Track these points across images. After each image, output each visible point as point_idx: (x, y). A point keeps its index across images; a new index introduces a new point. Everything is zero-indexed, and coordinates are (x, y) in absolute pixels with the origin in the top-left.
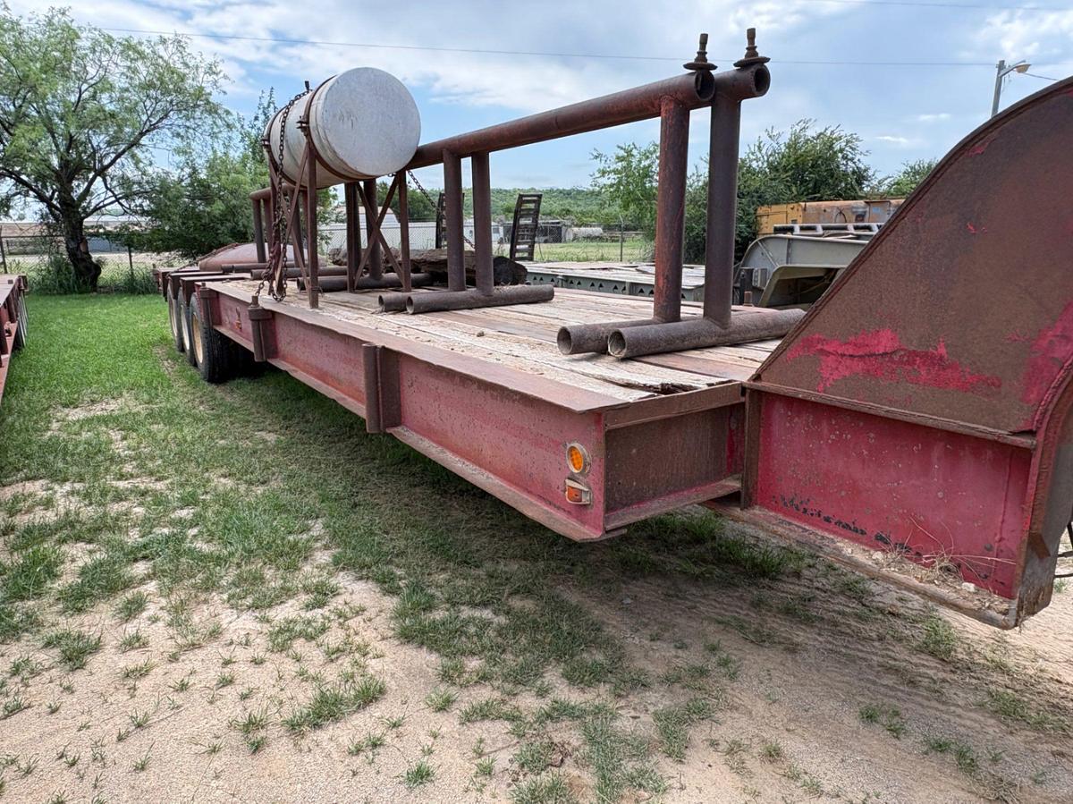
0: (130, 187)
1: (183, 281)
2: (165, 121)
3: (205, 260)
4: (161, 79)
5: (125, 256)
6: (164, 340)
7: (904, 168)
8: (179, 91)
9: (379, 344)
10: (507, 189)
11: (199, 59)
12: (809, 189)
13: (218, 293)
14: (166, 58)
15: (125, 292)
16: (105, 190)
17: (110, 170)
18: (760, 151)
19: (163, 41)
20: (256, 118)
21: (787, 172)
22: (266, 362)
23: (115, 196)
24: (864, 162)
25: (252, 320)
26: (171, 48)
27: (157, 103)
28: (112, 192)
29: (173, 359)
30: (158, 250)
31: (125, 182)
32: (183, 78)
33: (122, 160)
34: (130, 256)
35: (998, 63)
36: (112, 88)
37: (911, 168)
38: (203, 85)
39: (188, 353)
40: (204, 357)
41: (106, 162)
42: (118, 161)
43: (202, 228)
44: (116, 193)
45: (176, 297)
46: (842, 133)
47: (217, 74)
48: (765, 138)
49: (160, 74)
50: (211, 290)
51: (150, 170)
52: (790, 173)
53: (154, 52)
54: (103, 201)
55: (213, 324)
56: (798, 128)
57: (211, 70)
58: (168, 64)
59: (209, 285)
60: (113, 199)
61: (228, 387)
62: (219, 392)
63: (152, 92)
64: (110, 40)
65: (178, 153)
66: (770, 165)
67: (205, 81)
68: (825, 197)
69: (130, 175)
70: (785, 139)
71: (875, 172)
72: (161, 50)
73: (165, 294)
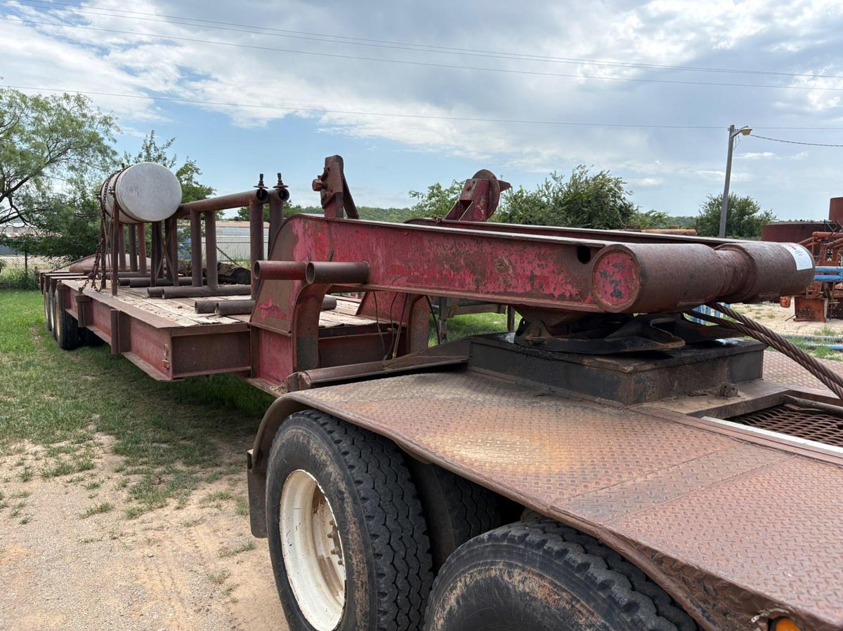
0: (31, 206)
1: (52, 279)
2: (63, 157)
3: (73, 265)
4: (62, 125)
5: (21, 258)
6: (39, 322)
7: (709, 201)
8: (76, 135)
9: (119, 309)
10: (385, 208)
11: (96, 112)
12: (585, 219)
13: (69, 288)
14: (68, 109)
15: (18, 288)
16: (10, 207)
17: (16, 192)
18: (548, 189)
19: (67, 97)
20: (140, 156)
21: (562, 206)
22: (85, 329)
23: (18, 211)
24: (629, 199)
25: (78, 302)
26: (72, 103)
27: (57, 143)
28: (16, 209)
29: (41, 335)
30: (50, 255)
31: (28, 200)
32: (81, 125)
33: (28, 183)
34: (26, 259)
35: (729, 127)
36: (22, 132)
37: (715, 200)
38: (97, 131)
39: (53, 330)
40: (60, 332)
41: (13, 186)
42: (24, 184)
43: (87, 239)
44: (19, 210)
45: (47, 291)
46: (612, 177)
47: (110, 125)
48: (550, 179)
49: (61, 121)
50: (65, 285)
51: (48, 194)
52: (565, 207)
53: (59, 105)
54: (8, 216)
55: (65, 307)
56: (577, 172)
57: (106, 121)
58: (69, 113)
59: (64, 282)
60: (16, 214)
61: (75, 352)
62: (67, 355)
63: (55, 135)
64: (23, 97)
65: (71, 183)
66: (556, 200)
67: (100, 129)
68: (596, 226)
69: (33, 195)
70: (567, 180)
71: (638, 207)
72: (64, 103)
73: (42, 289)
